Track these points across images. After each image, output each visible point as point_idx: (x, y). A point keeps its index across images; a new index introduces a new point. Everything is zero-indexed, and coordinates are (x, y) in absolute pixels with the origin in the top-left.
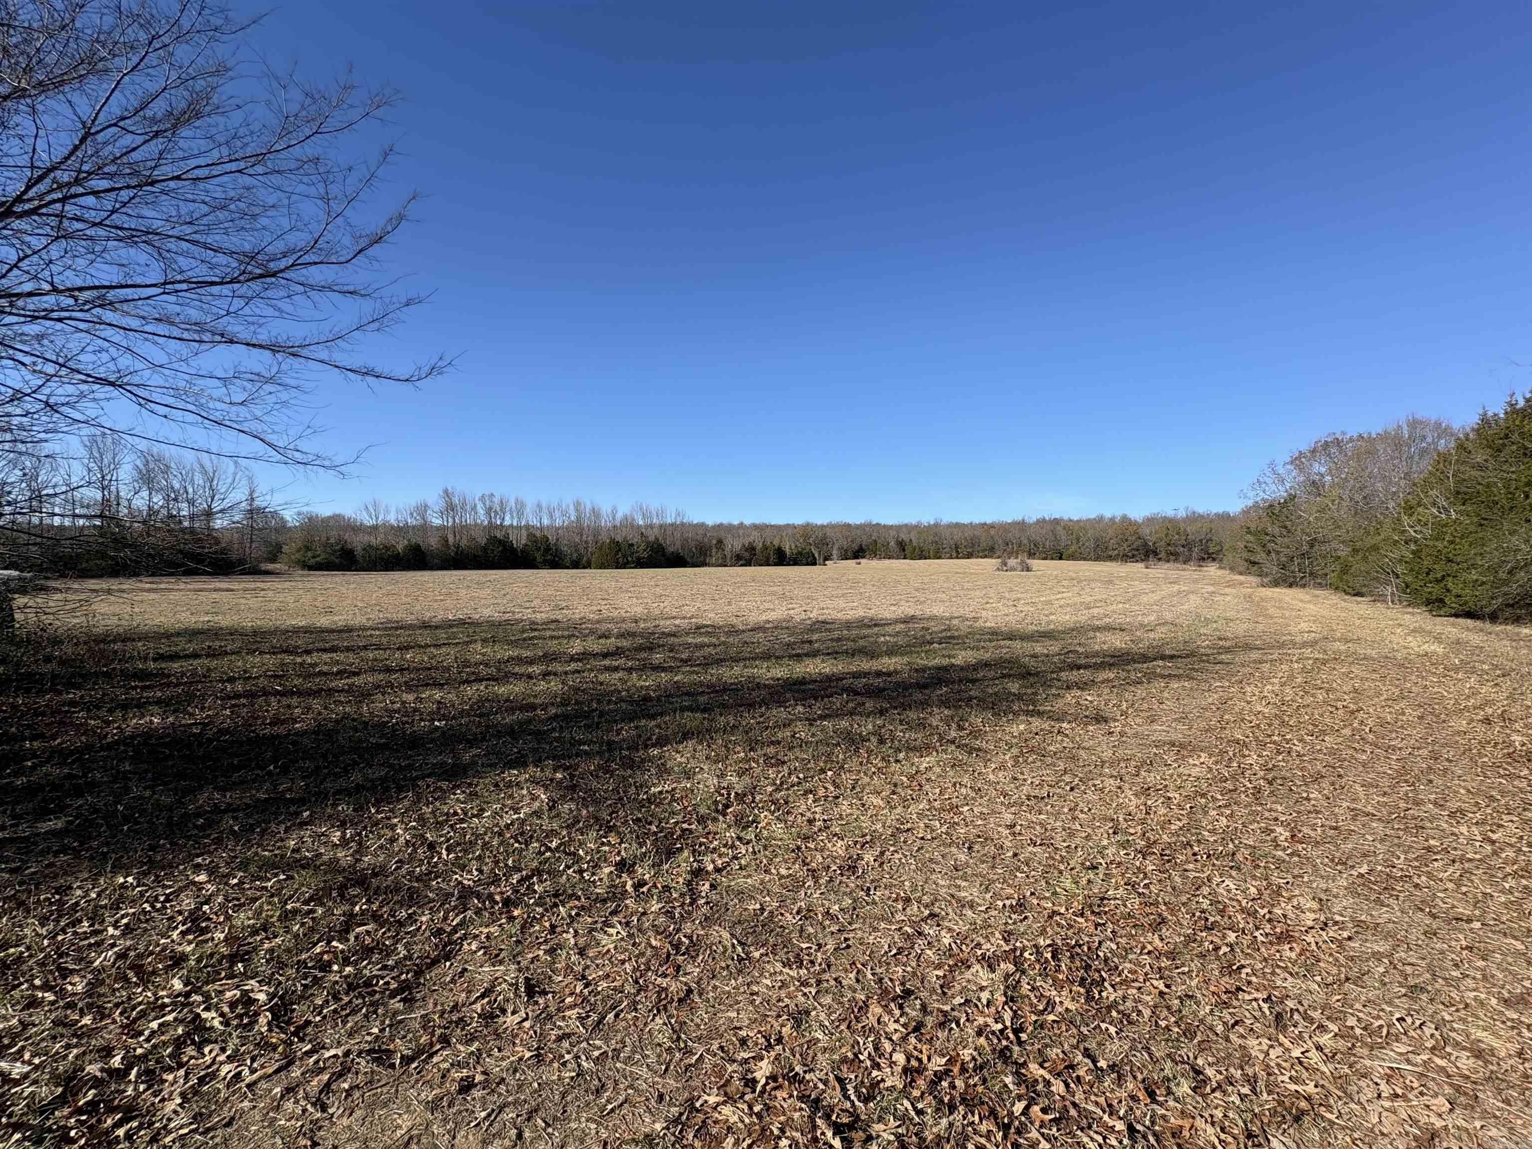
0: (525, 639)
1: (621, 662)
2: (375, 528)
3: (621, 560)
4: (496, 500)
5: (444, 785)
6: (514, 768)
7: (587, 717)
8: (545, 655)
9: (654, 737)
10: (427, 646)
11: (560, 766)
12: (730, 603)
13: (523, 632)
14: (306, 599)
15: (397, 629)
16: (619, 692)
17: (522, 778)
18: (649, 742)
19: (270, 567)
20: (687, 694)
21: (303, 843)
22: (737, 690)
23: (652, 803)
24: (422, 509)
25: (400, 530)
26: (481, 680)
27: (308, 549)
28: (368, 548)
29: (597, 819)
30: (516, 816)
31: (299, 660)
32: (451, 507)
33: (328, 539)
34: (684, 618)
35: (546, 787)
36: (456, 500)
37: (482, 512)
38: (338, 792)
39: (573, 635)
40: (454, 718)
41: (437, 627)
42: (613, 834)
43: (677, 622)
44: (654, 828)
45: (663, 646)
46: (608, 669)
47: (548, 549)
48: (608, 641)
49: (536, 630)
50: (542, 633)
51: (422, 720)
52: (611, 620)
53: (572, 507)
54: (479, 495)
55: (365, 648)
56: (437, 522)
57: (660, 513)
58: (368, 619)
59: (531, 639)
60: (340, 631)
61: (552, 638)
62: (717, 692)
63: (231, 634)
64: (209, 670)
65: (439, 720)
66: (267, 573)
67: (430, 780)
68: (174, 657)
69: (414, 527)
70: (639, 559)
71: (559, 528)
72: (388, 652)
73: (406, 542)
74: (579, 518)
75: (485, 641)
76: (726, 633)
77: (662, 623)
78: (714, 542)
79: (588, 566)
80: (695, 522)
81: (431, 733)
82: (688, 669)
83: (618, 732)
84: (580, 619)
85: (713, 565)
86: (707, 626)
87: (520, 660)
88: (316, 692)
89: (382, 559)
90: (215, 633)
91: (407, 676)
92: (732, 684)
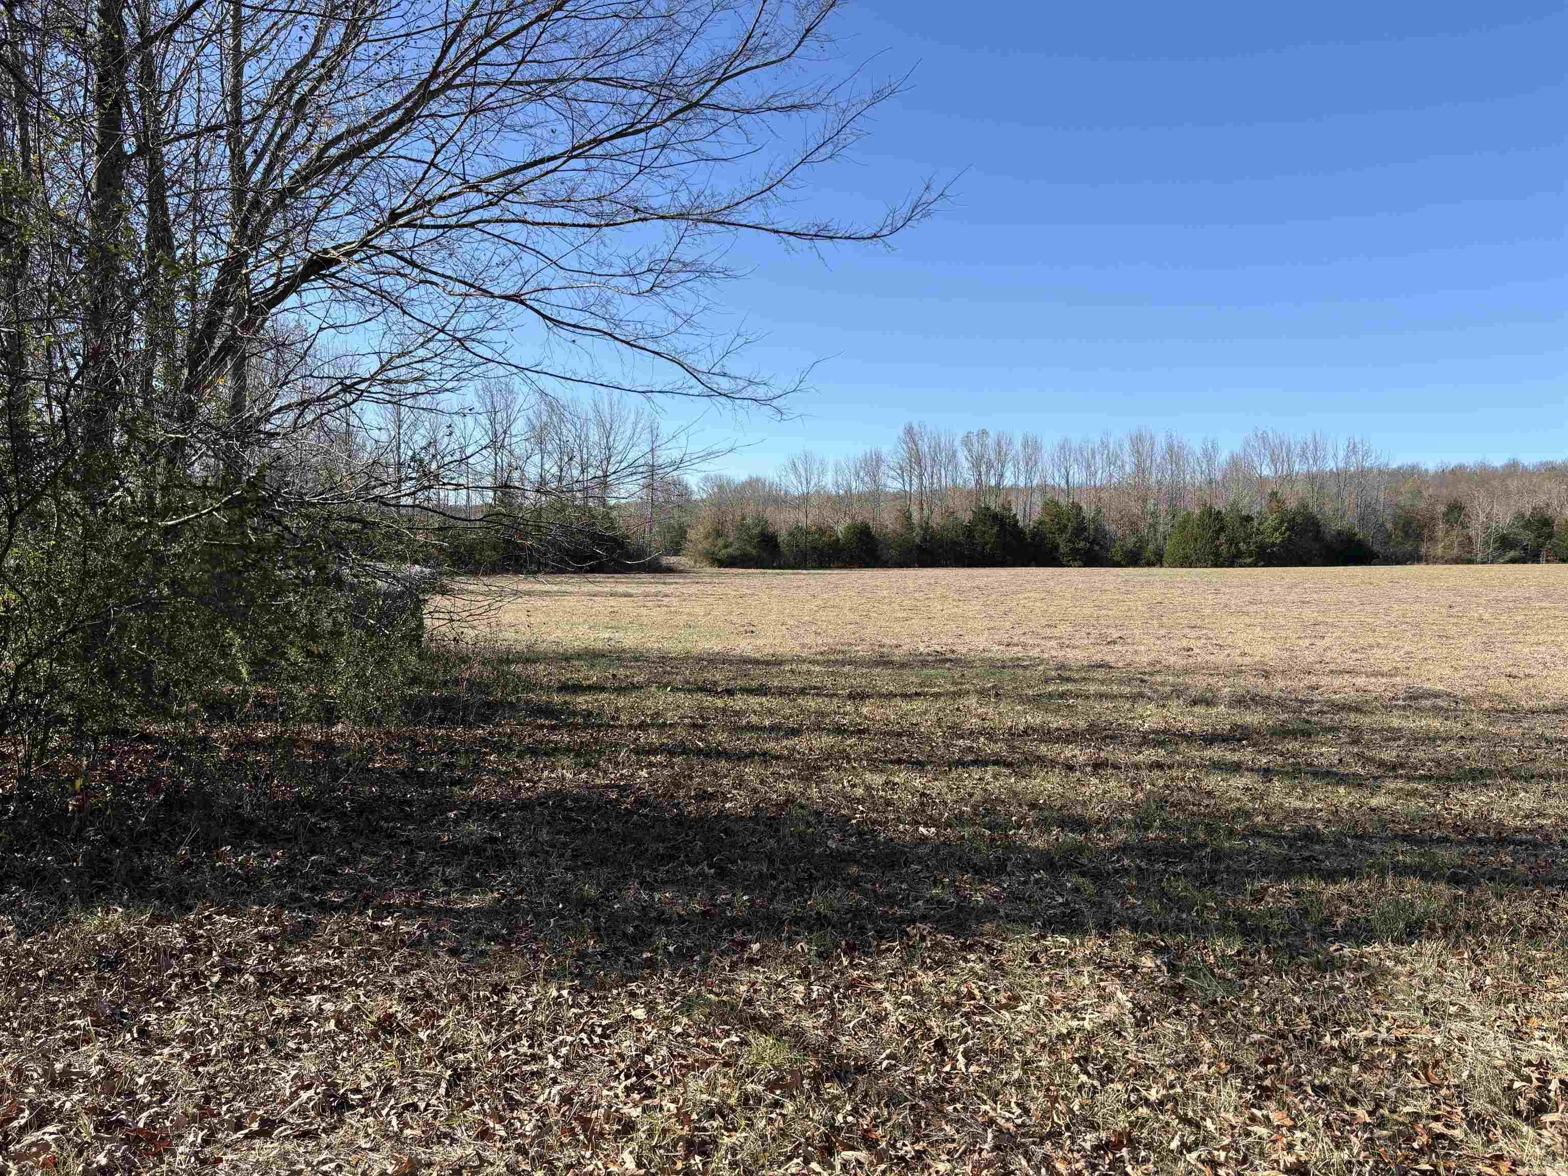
0: (1050, 696)
1: (1246, 755)
2: (805, 498)
3: (1224, 549)
4: (991, 441)
5: (949, 940)
6: (1062, 932)
7: (1188, 858)
8: (1092, 728)
9: (1340, 922)
10: (891, 695)
11: (1147, 945)
12: (1488, 646)
13: (1047, 681)
14: (720, 610)
15: (843, 663)
16: (1248, 815)
17: (1078, 954)
18: (1328, 929)
19: (672, 560)
20: (1406, 838)
21: (755, 991)
22: (1536, 845)
23: (1353, 1060)
24: (873, 464)
25: (841, 502)
26: (985, 763)
27: (718, 534)
28: (797, 532)
29: (1236, 1067)
30: (1075, 1023)
31: (720, 703)
32: (916, 459)
33: (743, 519)
34: (1375, 674)
35: (1125, 980)
36: (924, 448)
37: (965, 464)
38: (796, 921)
39: (1141, 695)
40: (948, 825)
41: (903, 666)
42: (1273, 1105)
43: (1360, 681)
44: (1361, 1114)
45: (1332, 729)
46: (1218, 766)
47: (1080, 529)
48: (1213, 711)
49: (1068, 680)
50: (1083, 687)
51: (899, 820)
52: (1215, 670)
53: (1127, 446)
54: (961, 434)
55: (803, 692)
56: (894, 485)
57: (1315, 449)
58: (803, 646)
59: (1062, 695)
60: (767, 663)
61: (1101, 696)
62: (1480, 841)
63: (637, 659)
64: (617, 710)
65: (926, 825)
66: (670, 570)
67: (926, 928)
68: (577, 689)
69: (860, 496)
70: (1262, 548)
71: (1102, 488)
72: (835, 700)
73: (848, 521)
74: (1140, 469)
75: (982, 693)
76: (1487, 713)
77: (1325, 681)
78: (1441, 509)
79: (1157, 560)
80: (1394, 465)
81: (917, 845)
82: (1400, 784)
83: (1258, 897)
84: (1150, 664)
85: (1436, 560)
86: (1437, 695)
87: (1048, 735)
88: (747, 756)
89: (814, 548)
90: (616, 656)
91: (868, 745)
92: (1518, 830)
